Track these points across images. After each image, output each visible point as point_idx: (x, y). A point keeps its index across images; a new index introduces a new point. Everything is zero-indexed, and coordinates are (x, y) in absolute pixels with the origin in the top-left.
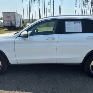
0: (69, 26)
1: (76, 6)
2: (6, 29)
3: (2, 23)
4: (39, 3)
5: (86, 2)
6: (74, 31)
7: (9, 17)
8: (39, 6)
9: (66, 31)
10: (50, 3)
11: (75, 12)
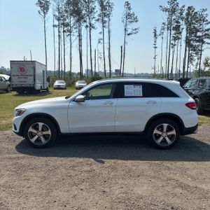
0: (128, 90)
1: (156, 47)
2: (15, 93)
3: (6, 81)
4: (80, 40)
5: (175, 40)
6: (133, 95)
7: (22, 69)
8: (80, 45)
9: (125, 95)
10: (102, 41)
11: (155, 58)
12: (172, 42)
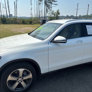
1: (32, 4)
9: (88, 34)
11: (31, 9)
12: (39, 2)
